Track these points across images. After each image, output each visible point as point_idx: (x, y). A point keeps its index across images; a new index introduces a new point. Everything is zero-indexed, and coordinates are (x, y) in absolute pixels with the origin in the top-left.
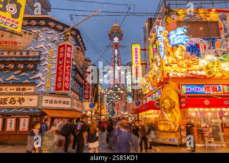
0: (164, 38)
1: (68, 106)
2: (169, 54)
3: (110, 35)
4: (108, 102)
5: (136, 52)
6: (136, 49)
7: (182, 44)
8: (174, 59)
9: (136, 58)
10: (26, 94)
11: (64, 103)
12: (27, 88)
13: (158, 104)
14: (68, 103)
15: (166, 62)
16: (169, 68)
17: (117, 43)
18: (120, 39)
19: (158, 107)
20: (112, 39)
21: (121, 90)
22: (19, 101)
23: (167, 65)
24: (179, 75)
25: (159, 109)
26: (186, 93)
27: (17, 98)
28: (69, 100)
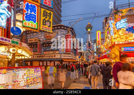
0: (113, 26)
1: (71, 58)
2: (116, 33)
3: (86, 28)
4: (86, 56)
5: (99, 34)
6: (99, 33)
7: (124, 28)
8: (118, 36)
9: (99, 37)
10: (56, 54)
11: (69, 56)
12: (56, 52)
13: (109, 56)
14: (70, 56)
15: (114, 37)
16: (115, 40)
17: (90, 32)
18: (91, 29)
19: (108, 57)
20: (87, 30)
21: (91, 51)
22: (54, 56)
23: (114, 39)
24: (121, 43)
25: (109, 58)
26: (124, 51)
27: (53, 55)
28: (71, 55)
